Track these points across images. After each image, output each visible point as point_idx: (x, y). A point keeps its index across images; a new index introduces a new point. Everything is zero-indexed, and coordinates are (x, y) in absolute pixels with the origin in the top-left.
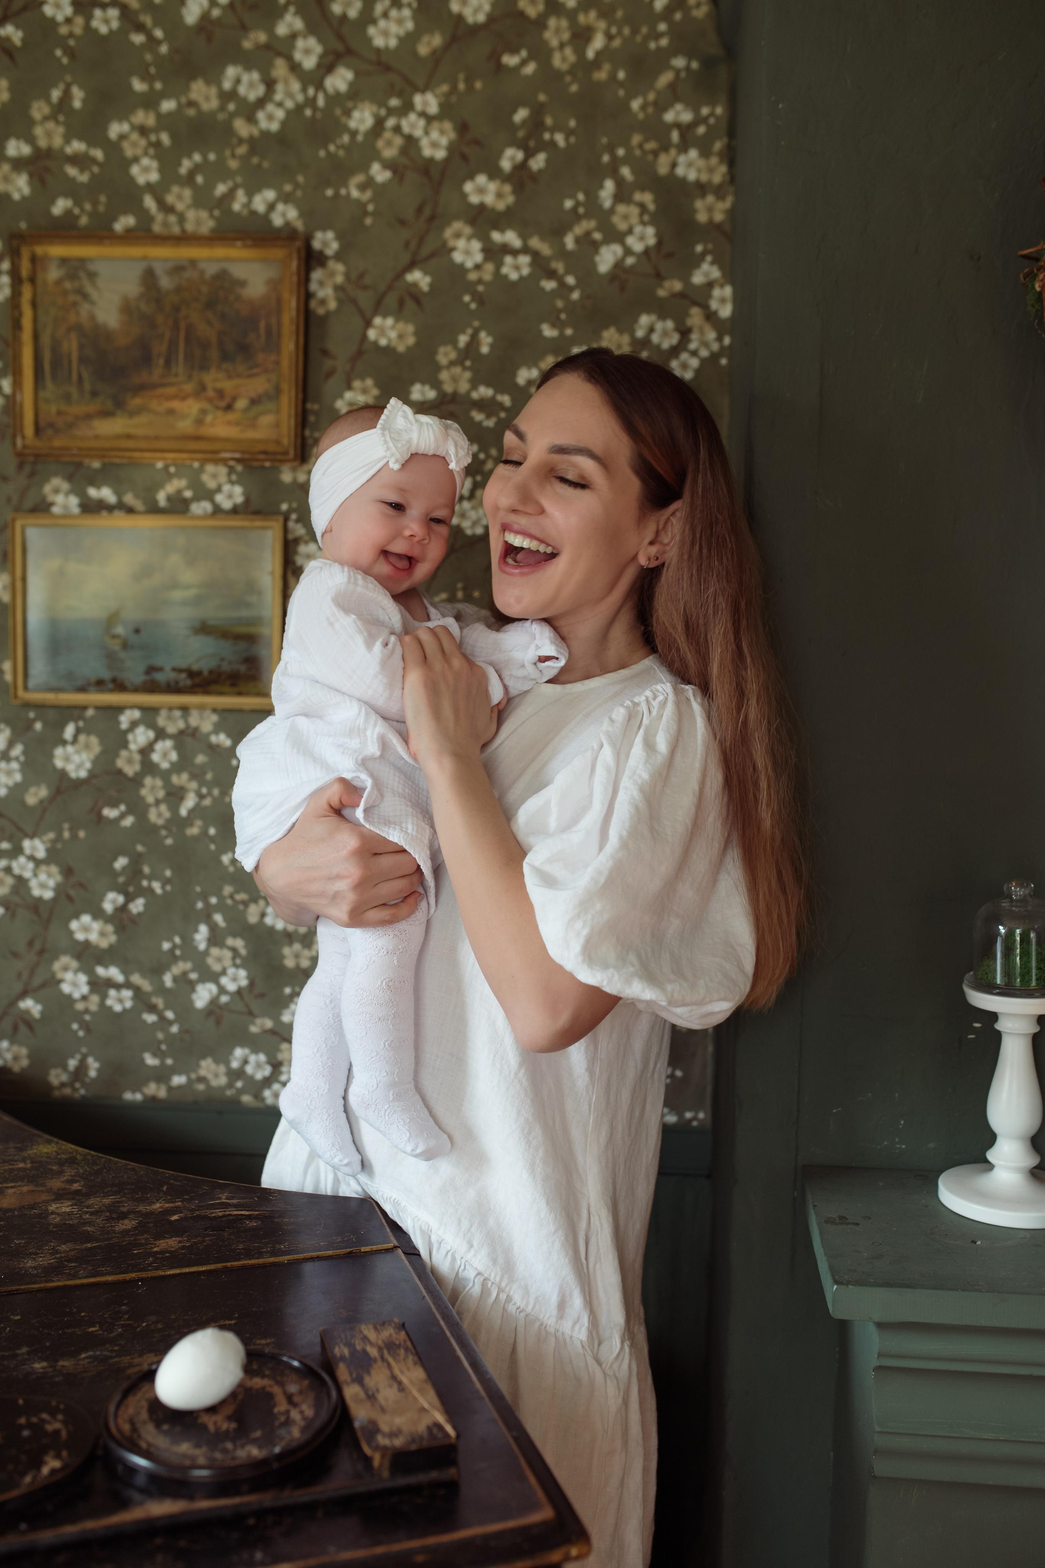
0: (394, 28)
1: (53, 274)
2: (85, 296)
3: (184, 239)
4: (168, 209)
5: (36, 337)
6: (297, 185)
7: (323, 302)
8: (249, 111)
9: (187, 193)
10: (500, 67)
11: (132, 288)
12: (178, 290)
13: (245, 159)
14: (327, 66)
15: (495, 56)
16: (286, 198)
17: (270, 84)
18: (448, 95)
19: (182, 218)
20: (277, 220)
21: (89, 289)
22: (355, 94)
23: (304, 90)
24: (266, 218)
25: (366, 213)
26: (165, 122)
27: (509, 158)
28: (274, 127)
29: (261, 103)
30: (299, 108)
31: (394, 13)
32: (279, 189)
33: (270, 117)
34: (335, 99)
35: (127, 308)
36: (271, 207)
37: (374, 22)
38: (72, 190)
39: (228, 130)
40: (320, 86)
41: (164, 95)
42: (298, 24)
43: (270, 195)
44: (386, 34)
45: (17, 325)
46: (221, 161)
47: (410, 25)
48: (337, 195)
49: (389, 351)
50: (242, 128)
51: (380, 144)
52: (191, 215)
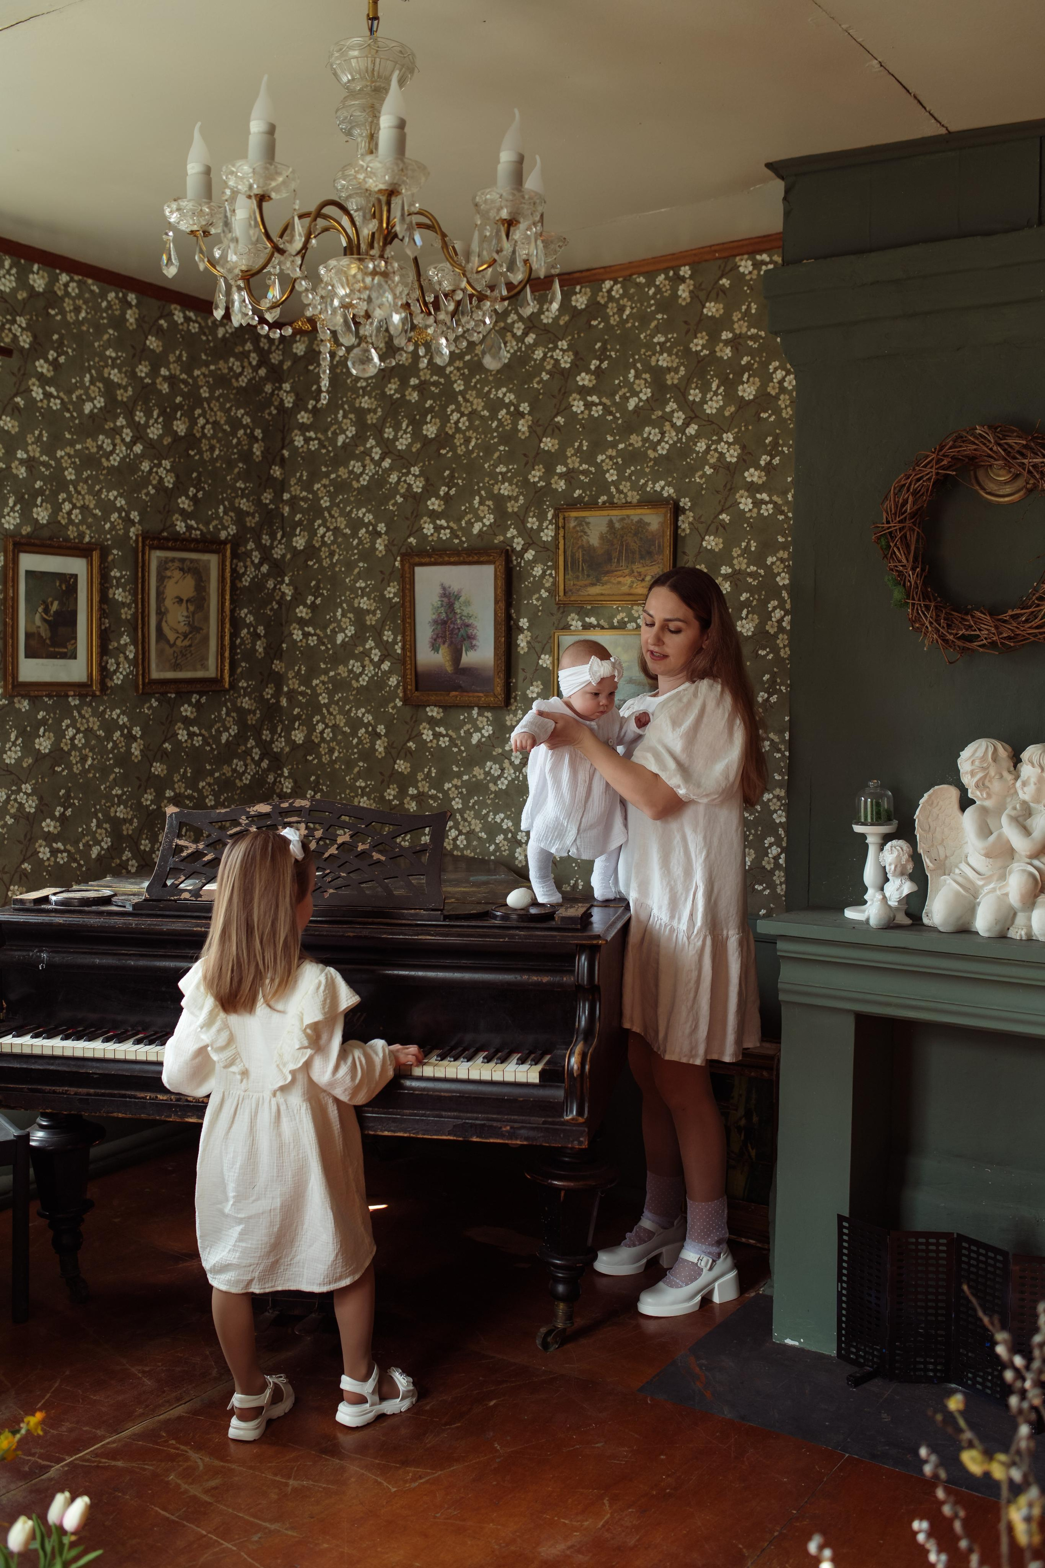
0: (715, 405)
1: (572, 524)
2: (585, 533)
3: (628, 505)
4: (620, 492)
5: (565, 552)
6: (674, 478)
7: (684, 530)
8: (654, 446)
9: (628, 484)
10: (760, 419)
11: (604, 529)
12: (622, 528)
13: (652, 467)
14: (686, 424)
15: (758, 414)
16: (669, 484)
17: (663, 433)
18: (737, 433)
19: (626, 496)
20: (665, 495)
21: (587, 530)
22: (698, 436)
23: (677, 435)
24: (660, 493)
25: (703, 489)
26: (620, 453)
27: (764, 460)
28: (665, 452)
29: (659, 442)
30: (675, 443)
31: (715, 398)
32: (666, 480)
33: (663, 448)
34: (690, 438)
35: (602, 537)
36: (663, 488)
37: (706, 403)
38: (582, 485)
39: (646, 455)
40: (684, 433)
41: (620, 442)
42: (675, 406)
43: (662, 483)
44: (711, 408)
45: (557, 548)
46: (642, 469)
47: (721, 403)
48: (690, 481)
49: (711, 551)
50: (651, 454)
51: (709, 457)
52: (630, 494)
